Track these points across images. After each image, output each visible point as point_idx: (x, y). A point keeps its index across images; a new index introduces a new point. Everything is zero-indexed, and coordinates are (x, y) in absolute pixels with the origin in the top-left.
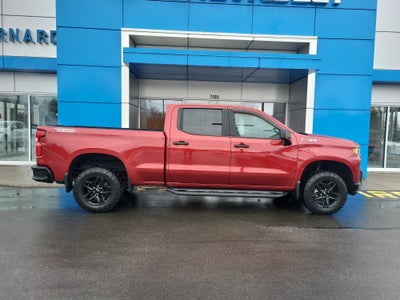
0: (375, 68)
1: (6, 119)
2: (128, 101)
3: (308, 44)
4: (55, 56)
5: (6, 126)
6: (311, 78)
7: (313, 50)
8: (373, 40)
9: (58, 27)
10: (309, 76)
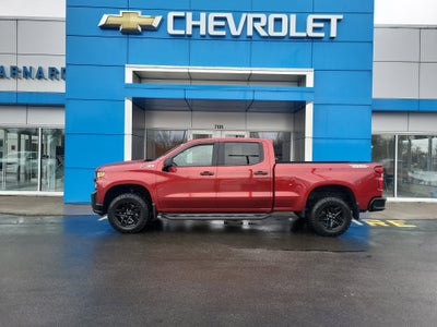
0: (374, 97)
1: (19, 150)
2: (131, 132)
3: (305, 76)
4: (64, 91)
5: (19, 156)
6: (309, 108)
7: (310, 83)
8: (371, 71)
9: (67, 64)
10: (307, 106)
